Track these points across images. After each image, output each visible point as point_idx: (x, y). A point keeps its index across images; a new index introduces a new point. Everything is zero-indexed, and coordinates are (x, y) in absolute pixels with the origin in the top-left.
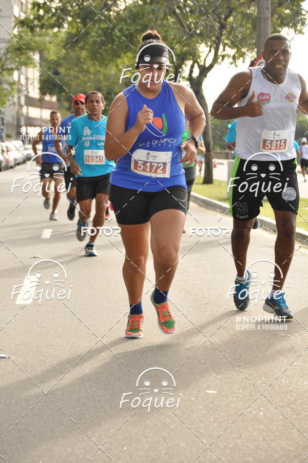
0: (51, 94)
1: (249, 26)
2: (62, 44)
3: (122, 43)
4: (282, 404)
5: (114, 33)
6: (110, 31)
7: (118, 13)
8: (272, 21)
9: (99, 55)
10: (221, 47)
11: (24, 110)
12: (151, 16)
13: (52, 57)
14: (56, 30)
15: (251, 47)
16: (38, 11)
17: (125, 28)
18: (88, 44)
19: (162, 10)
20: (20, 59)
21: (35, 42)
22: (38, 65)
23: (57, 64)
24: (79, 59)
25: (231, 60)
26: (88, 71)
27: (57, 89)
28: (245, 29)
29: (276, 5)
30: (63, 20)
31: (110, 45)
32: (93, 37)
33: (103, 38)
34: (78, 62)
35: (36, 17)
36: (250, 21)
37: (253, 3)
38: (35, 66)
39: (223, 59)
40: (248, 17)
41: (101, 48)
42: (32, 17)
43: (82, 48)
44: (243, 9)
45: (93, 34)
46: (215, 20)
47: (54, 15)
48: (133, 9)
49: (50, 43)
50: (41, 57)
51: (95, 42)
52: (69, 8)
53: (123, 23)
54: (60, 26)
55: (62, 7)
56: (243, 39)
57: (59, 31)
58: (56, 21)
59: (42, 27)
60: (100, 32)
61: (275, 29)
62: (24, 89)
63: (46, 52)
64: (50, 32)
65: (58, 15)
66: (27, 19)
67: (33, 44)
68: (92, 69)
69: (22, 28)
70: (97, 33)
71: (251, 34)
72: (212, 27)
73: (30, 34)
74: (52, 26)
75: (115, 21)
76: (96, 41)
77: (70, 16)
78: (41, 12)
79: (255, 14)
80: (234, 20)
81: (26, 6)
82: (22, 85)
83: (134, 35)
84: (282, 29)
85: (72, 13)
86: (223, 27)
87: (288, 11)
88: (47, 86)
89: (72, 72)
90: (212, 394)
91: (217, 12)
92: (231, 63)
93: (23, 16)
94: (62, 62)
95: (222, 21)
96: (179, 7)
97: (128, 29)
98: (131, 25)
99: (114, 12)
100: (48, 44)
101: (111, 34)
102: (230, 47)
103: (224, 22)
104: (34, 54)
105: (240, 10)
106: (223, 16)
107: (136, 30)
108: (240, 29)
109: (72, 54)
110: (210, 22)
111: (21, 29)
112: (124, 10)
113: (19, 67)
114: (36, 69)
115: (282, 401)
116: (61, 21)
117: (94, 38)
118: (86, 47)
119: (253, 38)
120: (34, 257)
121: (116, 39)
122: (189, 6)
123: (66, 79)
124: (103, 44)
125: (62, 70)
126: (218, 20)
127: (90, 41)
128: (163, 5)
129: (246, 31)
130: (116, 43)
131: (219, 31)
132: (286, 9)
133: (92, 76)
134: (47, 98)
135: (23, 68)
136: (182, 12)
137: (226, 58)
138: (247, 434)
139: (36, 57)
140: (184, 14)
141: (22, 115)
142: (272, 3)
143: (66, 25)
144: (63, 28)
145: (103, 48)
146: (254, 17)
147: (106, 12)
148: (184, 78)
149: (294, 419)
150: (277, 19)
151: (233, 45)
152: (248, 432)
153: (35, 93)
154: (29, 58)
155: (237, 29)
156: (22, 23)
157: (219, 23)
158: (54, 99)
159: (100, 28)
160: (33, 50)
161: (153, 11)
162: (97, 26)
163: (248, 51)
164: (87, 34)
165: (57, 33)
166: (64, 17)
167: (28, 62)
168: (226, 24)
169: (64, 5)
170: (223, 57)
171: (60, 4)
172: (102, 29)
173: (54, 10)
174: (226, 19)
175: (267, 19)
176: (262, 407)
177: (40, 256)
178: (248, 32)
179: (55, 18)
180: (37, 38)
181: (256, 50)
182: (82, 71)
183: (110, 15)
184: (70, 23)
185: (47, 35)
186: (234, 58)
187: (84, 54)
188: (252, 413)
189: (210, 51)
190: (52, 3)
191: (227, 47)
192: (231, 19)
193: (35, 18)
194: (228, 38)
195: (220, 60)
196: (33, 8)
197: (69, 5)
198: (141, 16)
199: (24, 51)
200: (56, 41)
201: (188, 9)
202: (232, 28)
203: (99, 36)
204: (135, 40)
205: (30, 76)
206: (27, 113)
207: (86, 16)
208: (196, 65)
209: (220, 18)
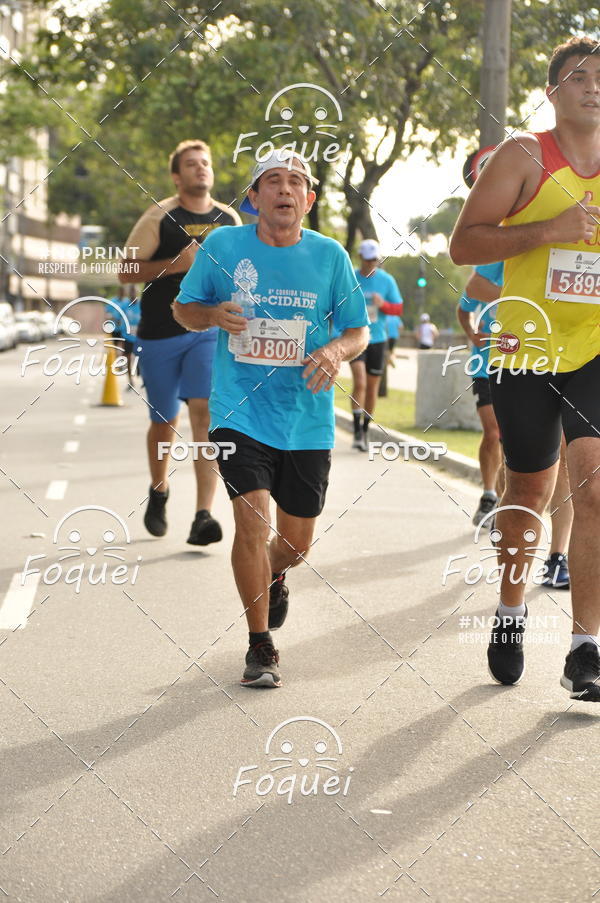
0: (71, 213)
1: (465, 85)
2: (95, 114)
3: (213, 115)
4: (520, 839)
5: (197, 94)
6: (189, 90)
7: (206, 55)
8: (511, 76)
9: (166, 139)
10: (408, 125)
11: (16, 243)
12: (271, 62)
13: (74, 140)
14: (82, 85)
15: (468, 126)
16: (48, 48)
17: (219, 84)
18: (144, 115)
19: (293, 52)
20: (10, 141)
21: (41, 109)
22: (45, 155)
23: (82, 153)
24: (125, 143)
25: (428, 153)
26: (144, 169)
27: (81, 203)
28: (456, 91)
29: (521, 45)
30: (98, 66)
31: (188, 119)
32: (154, 101)
33: (176, 105)
34: (125, 151)
35: (44, 59)
36: (468, 76)
37: (473, 40)
38: (38, 158)
39: (412, 150)
40: (462, 67)
41: (170, 124)
42: (35, 60)
43: (134, 124)
44: (454, 51)
45: (156, 95)
46: (398, 73)
47: (80, 56)
48: (237, 49)
49: (71, 111)
50: (53, 140)
51: (158, 112)
52: (110, 44)
53: (215, 75)
54: (91, 78)
55: (96, 42)
56: (453, 111)
57: (88, 89)
58: (83, 68)
59: (55, 80)
60: (170, 91)
61: (516, 92)
62: (16, 201)
63: (61, 129)
64: (71, 90)
65: (87, 56)
66: (25, 63)
67: (36, 113)
68: (152, 166)
69: (16, 80)
70: (163, 93)
71: (468, 101)
72: (392, 86)
73: (30, 92)
74: (75, 79)
75: (199, 71)
76: (161, 109)
77: (112, 60)
78: (54, 50)
79: (478, 61)
80: (435, 72)
81: (24, 36)
82: (11, 194)
83: (238, 98)
84: (530, 91)
85: (115, 54)
86: (412, 86)
87: (542, 58)
88: (62, 197)
89: (112, 171)
90: (380, 815)
91: (402, 56)
92: (428, 159)
93: (17, 58)
94: (91, 149)
95: (413, 75)
96: (327, 46)
97: (224, 88)
98: (230, 79)
99: (199, 52)
100: (65, 114)
101: (191, 97)
102: (425, 126)
103: (415, 77)
104: (37, 133)
105: (447, 53)
106: (414, 65)
107: (241, 90)
108: (449, 91)
109: (113, 135)
110: (388, 75)
111: (12, 83)
112: (218, 49)
113: (7, 158)
114: (40, 162)
115: (522, 833)
116: (92, 68)
117: (158, 105)
118: (143, 121)
119: (472, 110)
120: (33, 536)
121: (202, 107)
122: (347, 44)
123: (101, 183)
124: (175, 115)
125: (92, 166)
126: (403, 72)
127: (150, 109)
128: (295, 41)
129: (459, 96)
130: (201, 114)
131: (405, 95)
132: (539, 52)
133: (151, 180)
134: (62, 220)
135: (16, 161)
136: (332, 55)
137: (418, 148)
138: (450, 897)
139: (42, 140)
140: (337, 60)
141: (12, 252)
142: (512, 41)
143: (102, 78)
144: (97, 81)
145: (176, 123)
146: (475, 68)
147: (183, 54)
148: (333, 185)
149: (545, 870)
150: (521, 73)
151: (433, 122)
152: (453, 893)
153: (37, 210)
154: (28, 142)
155: (440, 90)
156: (16, 72)
157: (406, 77)
158: (76, 222)
159: (169, 84)
160: (36, 125)
161: (276, 53)
162: (164, 80)
163: (460, 134)
164: (143, 95)
165: (83, 92)
166: (99, 60)
167: (25, 148)
168: (419, 81)
169: (99, 38)
170: (413, 145)
171: (92, 36)
172: (175, 87)
173: (79, 48)
174: (419, 70)
175: (501, 72)
176: (481, 843)
177: (43, 535)
178: (463, 97)
179: (82, 63)
180: (44, 102)
181: (478, 132)
182: (133, 168)
183: (190, 60)
184: (110, 74)
185: (63, 95)
186: (434, 148)
187: (137, 135)
188: (461, 855)
189: (386, 134)
190: (76, 32)
191: (420, 126)
192: (430, 70)
193: (41, 62)
194: (422, 109)
195: (405, 152)
196: (39, 42)
197: (108, 37)
198: (250, 62)
199: (19, 127)
200: (82, 109)
201: (344, 50)
202: (431, 88)
203: (168, 100)
204: (238, 108)
205: (29, 175)
206: (22, 250)
207: (142, 60)
208: (358, 161)
209: (407, 68)
